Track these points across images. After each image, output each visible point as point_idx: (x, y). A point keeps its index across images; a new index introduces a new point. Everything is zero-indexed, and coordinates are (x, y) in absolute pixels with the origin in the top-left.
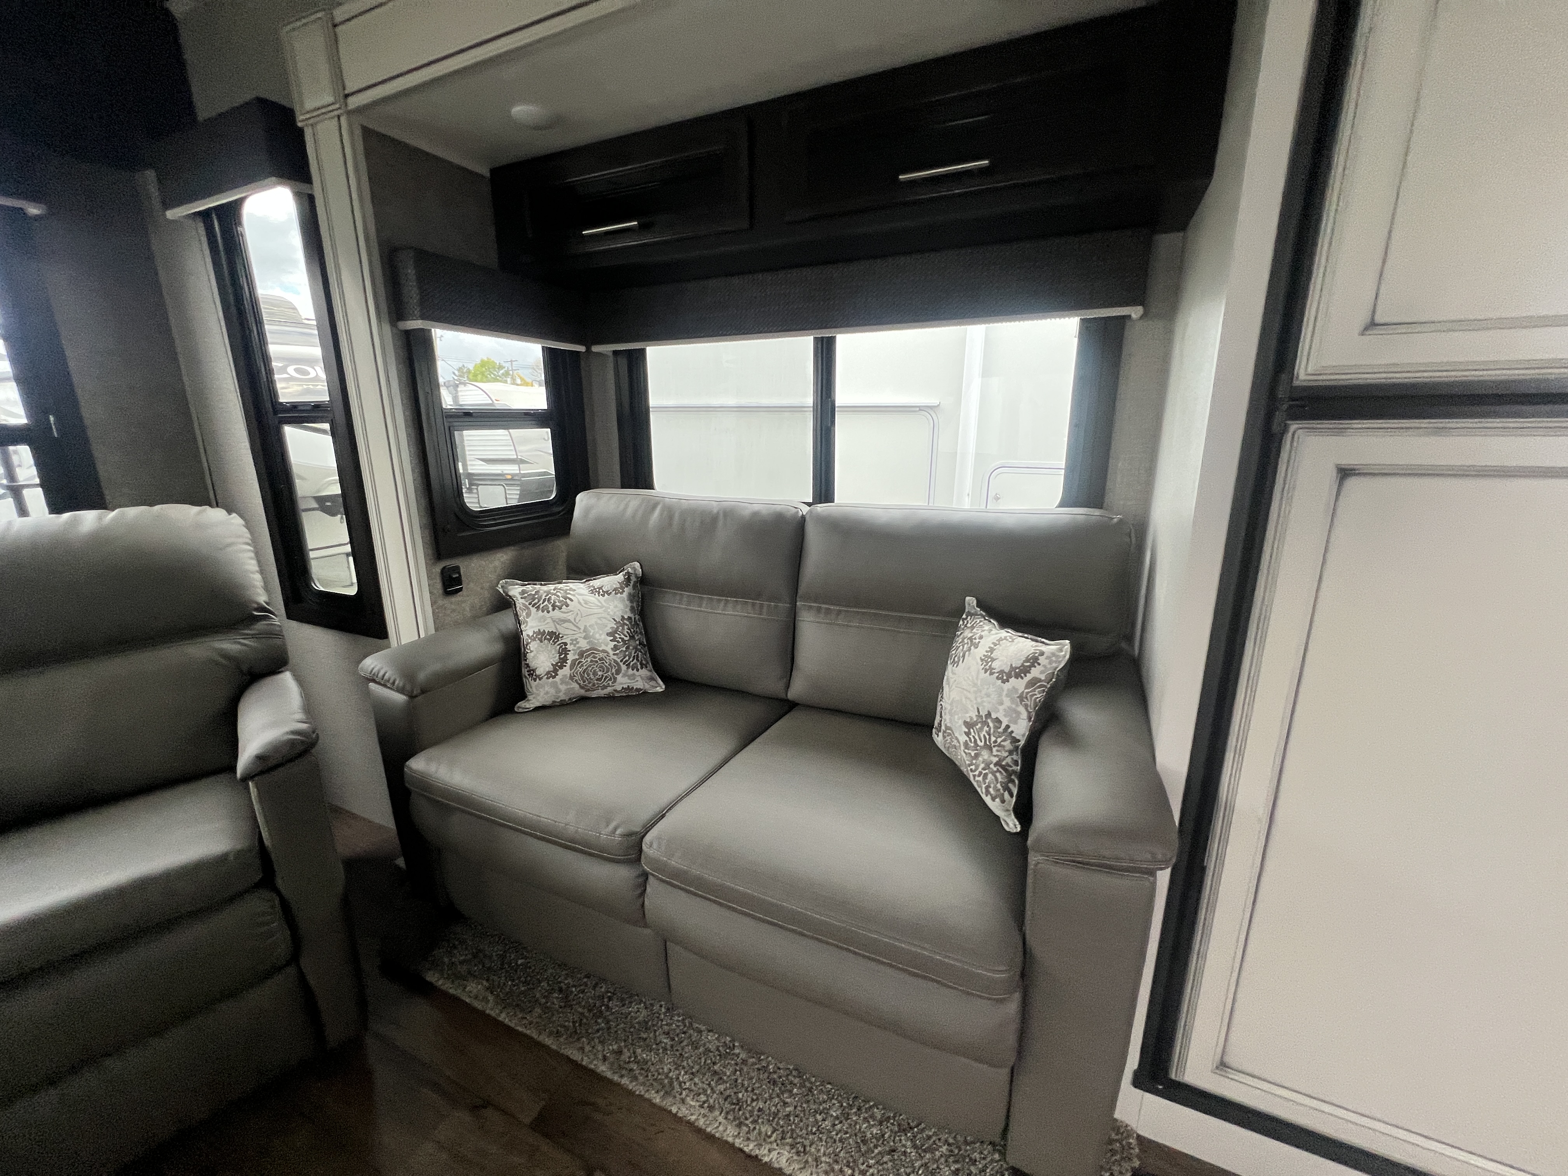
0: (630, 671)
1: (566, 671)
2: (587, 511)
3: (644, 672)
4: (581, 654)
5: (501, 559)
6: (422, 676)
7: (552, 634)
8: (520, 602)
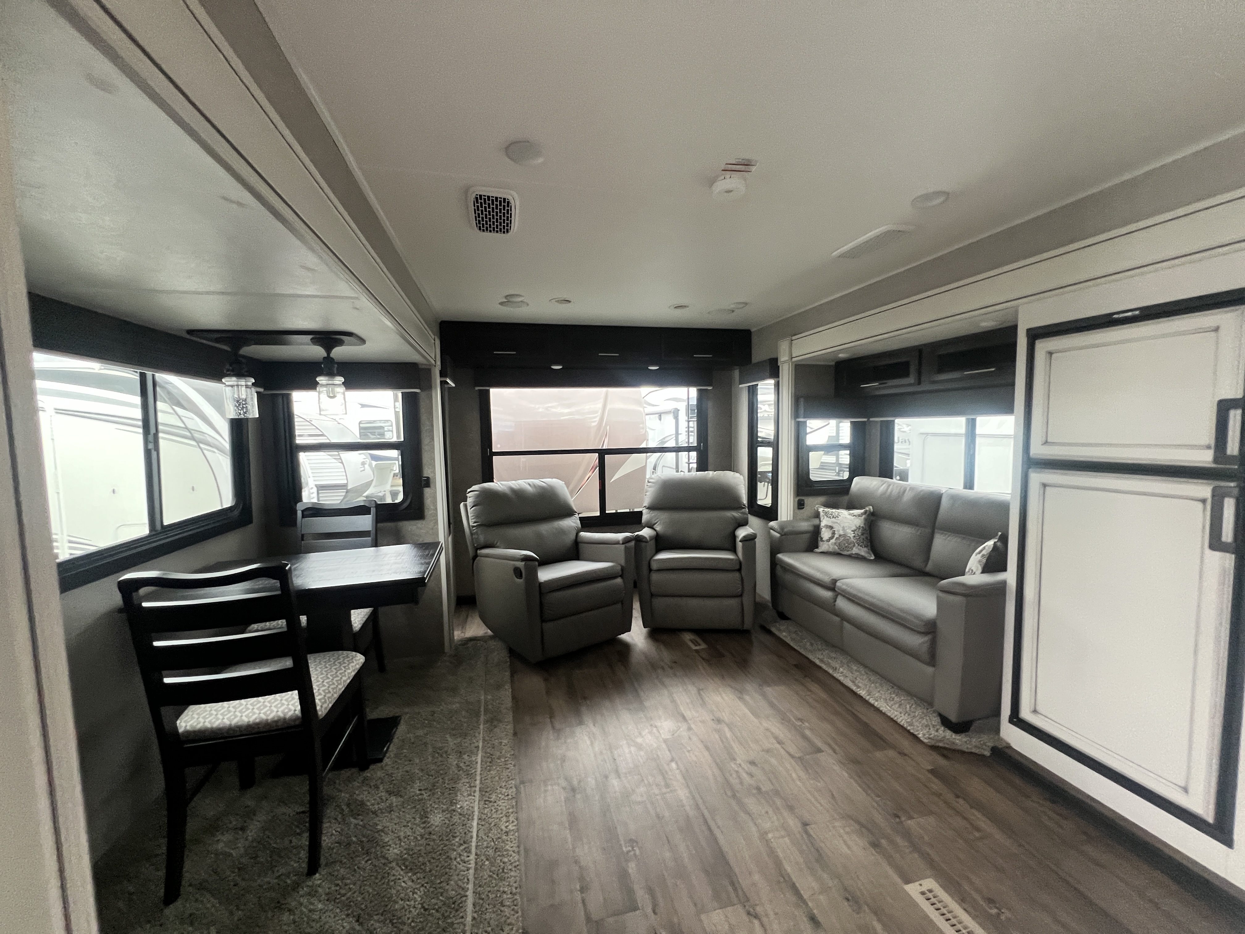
0: (859, 547)
1: (833, 541)
2: (856, 484)
3: (865, 549)
4: (840, 535)
5: (822, 499)
6: (785, 530)
7: (830, 526)
8: (822, 514)
